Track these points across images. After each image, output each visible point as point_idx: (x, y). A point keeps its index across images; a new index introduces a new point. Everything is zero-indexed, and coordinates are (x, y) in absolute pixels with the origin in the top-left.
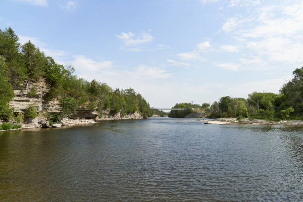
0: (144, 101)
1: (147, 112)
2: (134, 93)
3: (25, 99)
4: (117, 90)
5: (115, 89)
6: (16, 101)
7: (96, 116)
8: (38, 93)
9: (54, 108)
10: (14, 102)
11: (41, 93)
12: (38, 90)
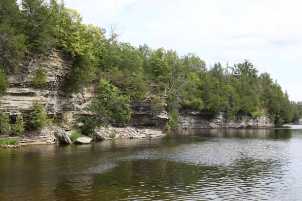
0: (277, 89)
1: (282, 111)
2: (254, 71)
3: (27, 90)
4: (217, 67)
5: (213, 66)
6: (12, 94)
7: (166, 120)
8: (49, 79)
9: (84, 106)
10: (9, 97)
11: (53, 78)
12: (49, 73)
